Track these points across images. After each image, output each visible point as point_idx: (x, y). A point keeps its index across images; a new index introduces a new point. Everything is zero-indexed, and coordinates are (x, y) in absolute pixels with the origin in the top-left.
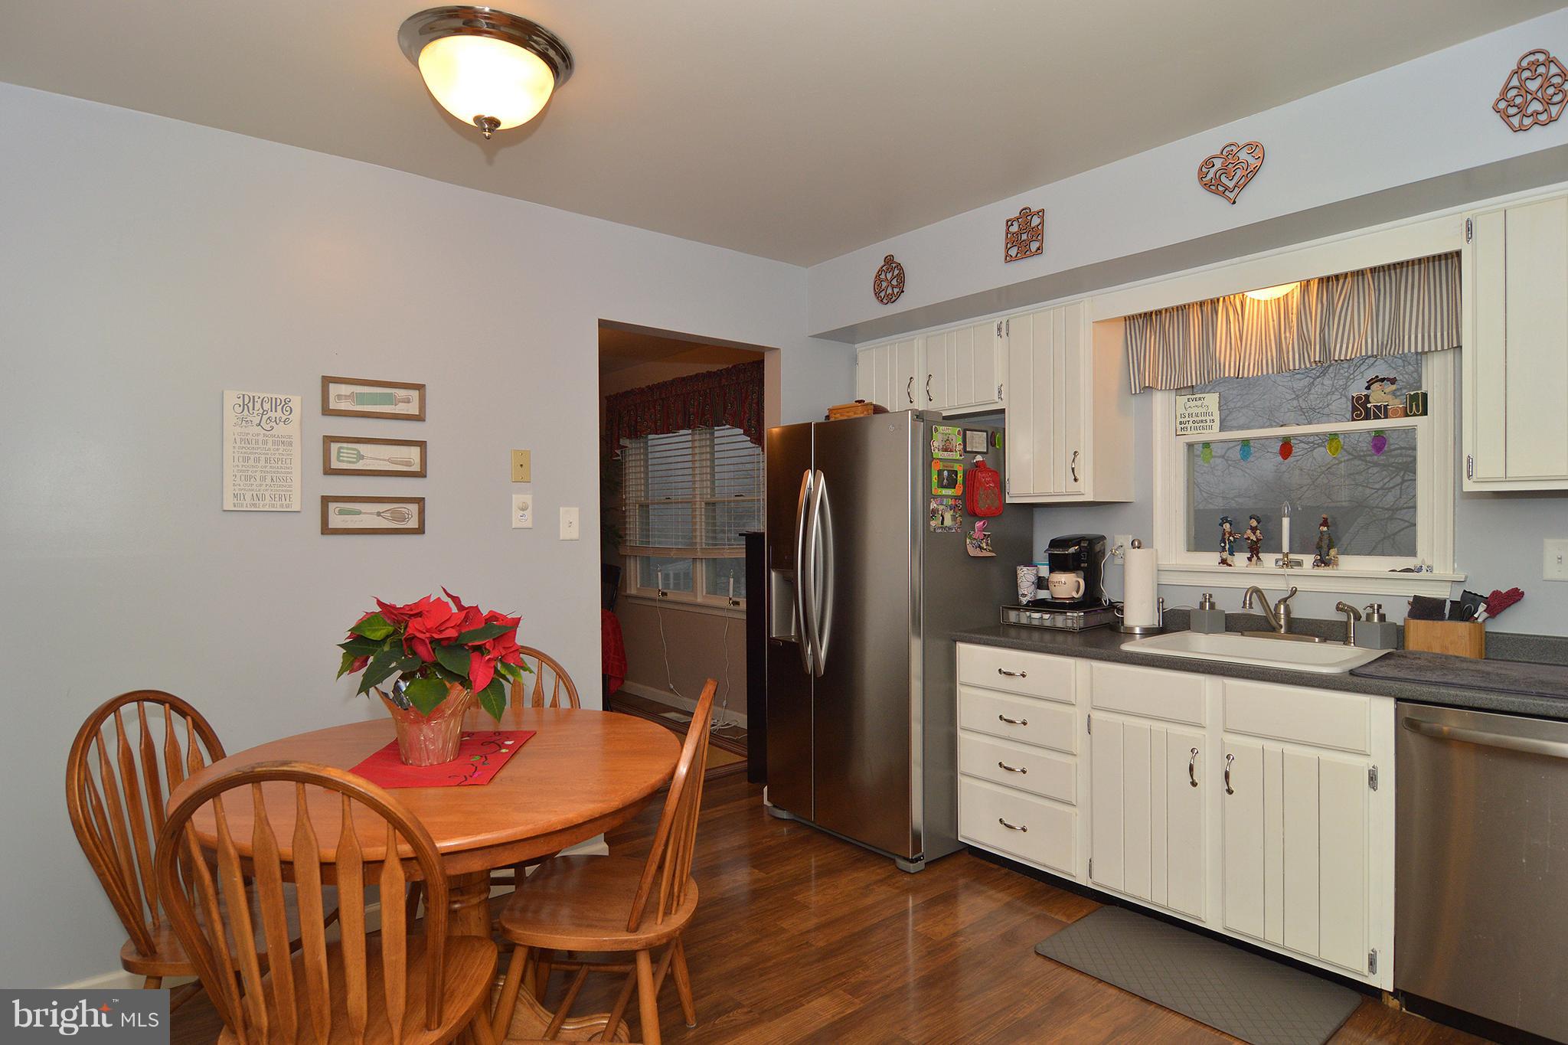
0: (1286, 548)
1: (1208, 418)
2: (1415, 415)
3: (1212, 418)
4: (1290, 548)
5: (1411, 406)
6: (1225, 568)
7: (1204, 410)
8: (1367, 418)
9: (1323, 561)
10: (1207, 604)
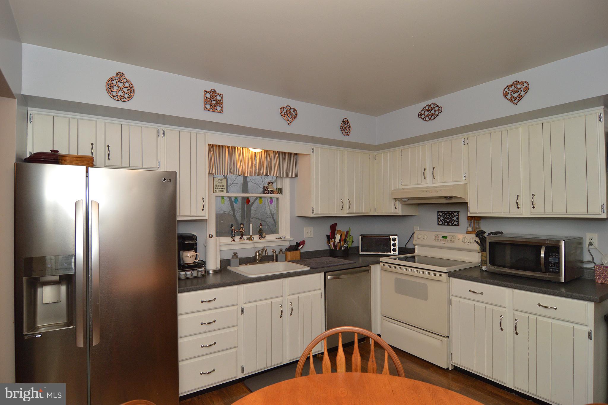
0: (251, 234)
1: (223, 188)
2: (279, 194)
3: (224, 187)
4: (252, 234)
5: (278, 191)
6: (233, 242)
7: (222, 184)
8: (268, 193)
9: (261, 237)
10: (235, 256)
